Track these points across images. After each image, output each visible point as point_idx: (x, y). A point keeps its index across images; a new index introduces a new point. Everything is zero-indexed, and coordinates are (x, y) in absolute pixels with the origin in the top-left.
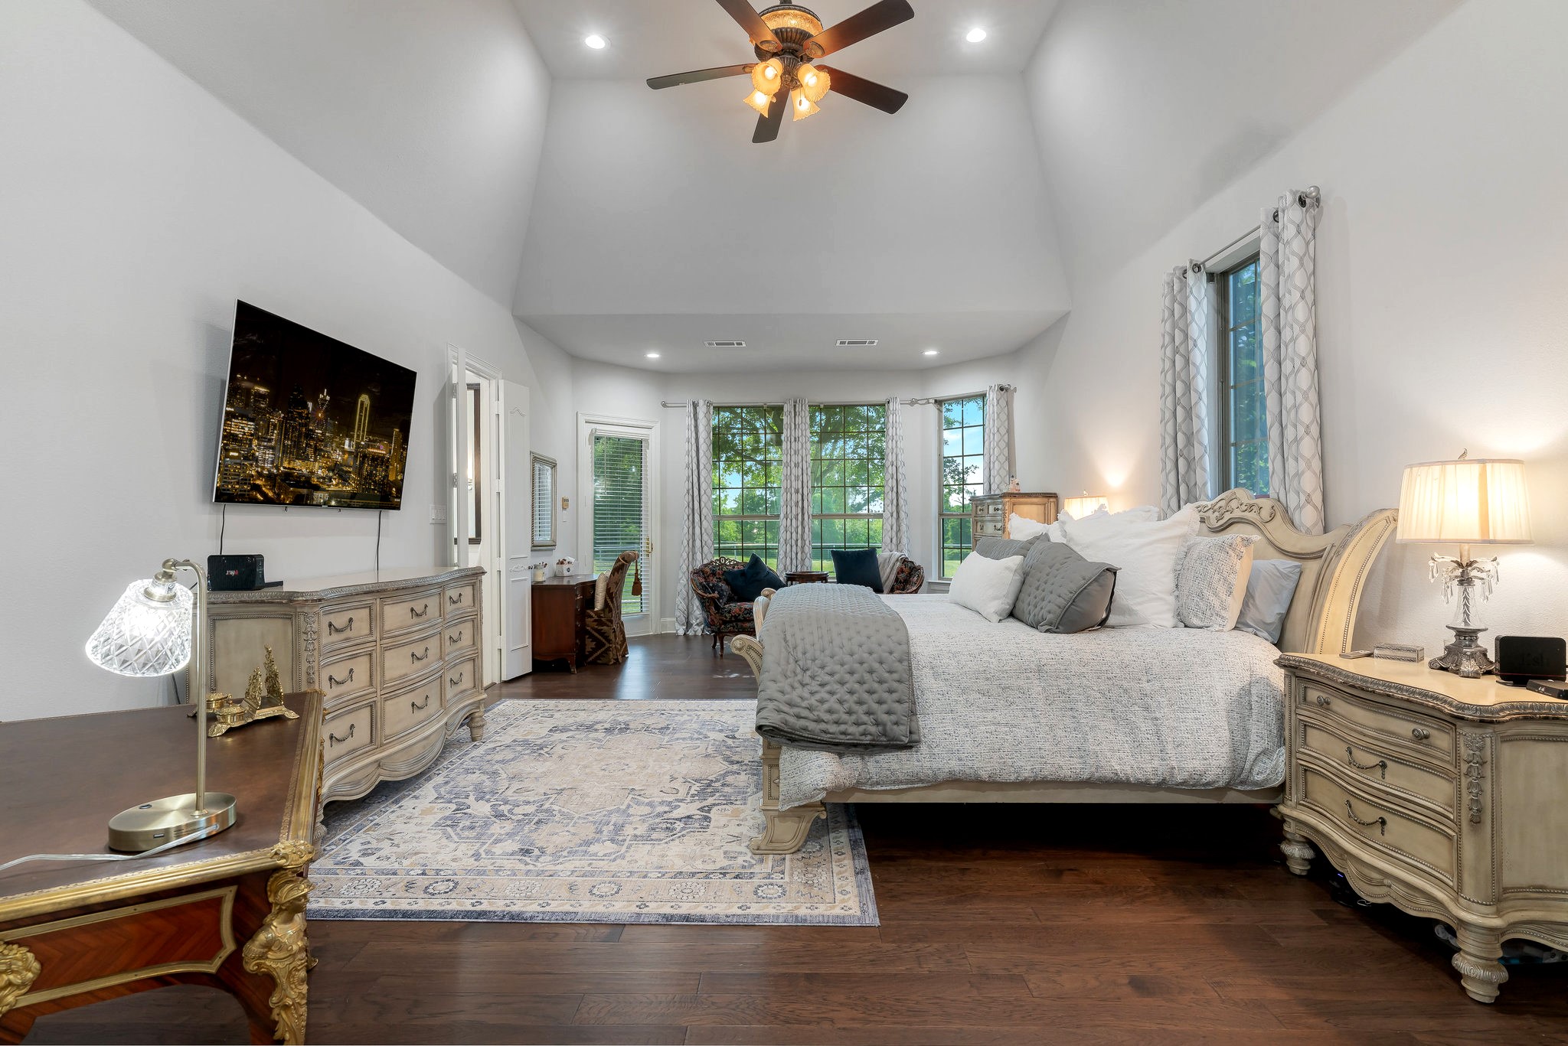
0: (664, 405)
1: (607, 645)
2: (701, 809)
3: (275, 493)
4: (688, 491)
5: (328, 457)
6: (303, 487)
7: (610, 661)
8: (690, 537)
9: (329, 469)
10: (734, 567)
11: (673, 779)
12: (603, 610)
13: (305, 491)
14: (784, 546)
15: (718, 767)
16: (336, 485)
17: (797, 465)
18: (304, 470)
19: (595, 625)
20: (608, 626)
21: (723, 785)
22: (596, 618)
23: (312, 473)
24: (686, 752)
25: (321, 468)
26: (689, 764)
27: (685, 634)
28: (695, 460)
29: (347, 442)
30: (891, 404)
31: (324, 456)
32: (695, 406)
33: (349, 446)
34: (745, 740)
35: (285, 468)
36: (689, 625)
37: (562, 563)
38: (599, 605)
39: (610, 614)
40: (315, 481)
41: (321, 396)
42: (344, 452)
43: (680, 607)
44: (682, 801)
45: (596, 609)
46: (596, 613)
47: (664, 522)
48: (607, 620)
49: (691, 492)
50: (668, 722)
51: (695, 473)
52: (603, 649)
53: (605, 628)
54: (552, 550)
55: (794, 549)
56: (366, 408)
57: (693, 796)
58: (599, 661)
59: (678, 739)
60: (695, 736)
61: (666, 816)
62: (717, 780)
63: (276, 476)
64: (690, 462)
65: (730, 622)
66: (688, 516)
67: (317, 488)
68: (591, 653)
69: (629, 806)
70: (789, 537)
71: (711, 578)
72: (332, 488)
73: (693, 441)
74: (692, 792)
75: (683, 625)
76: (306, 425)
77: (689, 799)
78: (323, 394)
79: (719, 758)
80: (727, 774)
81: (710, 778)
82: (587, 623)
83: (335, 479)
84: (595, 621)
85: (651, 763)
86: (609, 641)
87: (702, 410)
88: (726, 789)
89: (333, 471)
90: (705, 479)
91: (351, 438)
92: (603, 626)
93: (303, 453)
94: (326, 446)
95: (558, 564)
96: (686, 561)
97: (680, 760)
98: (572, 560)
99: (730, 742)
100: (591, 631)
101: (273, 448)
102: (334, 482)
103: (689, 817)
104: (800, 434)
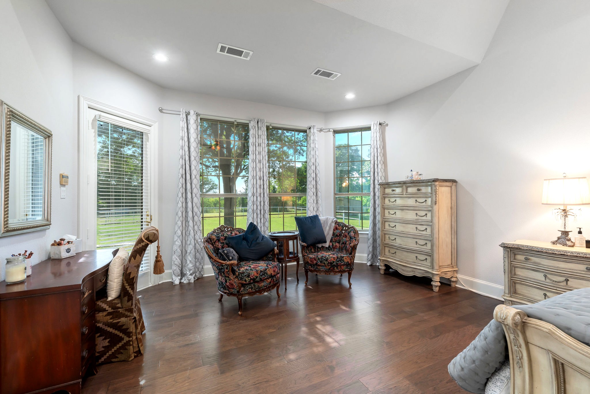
0: (161, 111)
1: (126, 339)
4: (182, 175)
7: (129, 357)
8: (184, 209)
10: (232, 233)
12: (119, 297)
14: (252, 214)
17: (260, 162)
19: (108, 319)
20: (127, 316)
22: (110, 310)
27: (180, 283)
28: (187, 153)
30: (312, 129)
32: (187, 114)
36: (182, 275)
37: (59, 244)
38: (113, 292)
39: (130, 303)
43: (176, 263)
45: (110, 299)
46: (111, 304)
47: (161, 198)
48: (126, 310)
49: (184, 176)
51: (187, 163)
52: (120, 344)
53: (123, 320)
54: (45, 230)
55: (259, 216)
58: (113, 360)
64: (184, 154)
65: (250, 284)
66: (182, 194)
68: (103, 353)
70: (255, 208)
71: (217, 244)
73: (186, 139)
75: (178, 276)
82: (98, 319)
84: (109, 314)
86: (129, 334)
87: (192, 118)
90: (195, 167)
92: (120, 318)
95: (53, 245)
96: (181, 228)
98: (73, 238)
100: (104, 327)
104: (261, 142)
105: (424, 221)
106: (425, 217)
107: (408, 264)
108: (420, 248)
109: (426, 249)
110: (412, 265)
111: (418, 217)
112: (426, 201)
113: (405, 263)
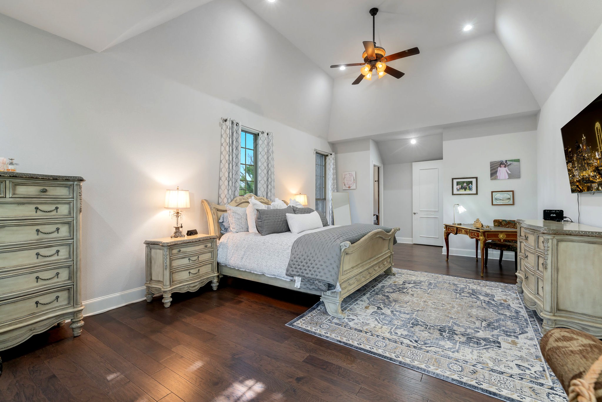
2: (405, 285)
3: (582, 187)
5: (592, 166)
6: (588, 183)
9: (594, 171)
11: (413, 295)
13: (589, 184)
15: (393, 296)
16: (599, 178)
18: (587, 175)
21: (395, 289)
23: (589, 175)
24: (405, 306)
25: (591, 172)
26: (405, 299)
29: (597, 154)
31: (591, 166)
33: (598, 156)
34: (374, 305)
35: (582, 176)
40: (591, 179)
41: (583, 139)
42: (597, 159)
44: (411, 288)
50: (412, 329)
56: (599, 130)
57: (406, 288)
59: (408, 314)
60: (398, 313)
61: (416, 285)
62: (396, 291)
63: (580, 180)
67: (593, 182)
69: (428, 289)
72: (598, 180)
74: (406, 290)
76: (582, 155)
77: (408, 288)
78: (583, 138)
79: (391, 299)
80: (391, 293)
81: (399, 292)
83: (597, 175)
85: (422, 303)
88: (395, 288)
89: (596, 171)
91: (597, 150)
93: (585, 167)
94: (590, 161)
97: (409, 302)
99: (382, 306)
101: (577, 170)
102: (598, 177)
103: (409, 284)
105: (54, 239)
106: (56, 233)
107: (16, 324)
108: (45, 285)
109: (57, 282)
110: (28, 321)
111: (41, 236)
112: (57, 208)
113: (10, 325)
